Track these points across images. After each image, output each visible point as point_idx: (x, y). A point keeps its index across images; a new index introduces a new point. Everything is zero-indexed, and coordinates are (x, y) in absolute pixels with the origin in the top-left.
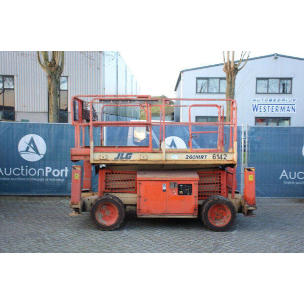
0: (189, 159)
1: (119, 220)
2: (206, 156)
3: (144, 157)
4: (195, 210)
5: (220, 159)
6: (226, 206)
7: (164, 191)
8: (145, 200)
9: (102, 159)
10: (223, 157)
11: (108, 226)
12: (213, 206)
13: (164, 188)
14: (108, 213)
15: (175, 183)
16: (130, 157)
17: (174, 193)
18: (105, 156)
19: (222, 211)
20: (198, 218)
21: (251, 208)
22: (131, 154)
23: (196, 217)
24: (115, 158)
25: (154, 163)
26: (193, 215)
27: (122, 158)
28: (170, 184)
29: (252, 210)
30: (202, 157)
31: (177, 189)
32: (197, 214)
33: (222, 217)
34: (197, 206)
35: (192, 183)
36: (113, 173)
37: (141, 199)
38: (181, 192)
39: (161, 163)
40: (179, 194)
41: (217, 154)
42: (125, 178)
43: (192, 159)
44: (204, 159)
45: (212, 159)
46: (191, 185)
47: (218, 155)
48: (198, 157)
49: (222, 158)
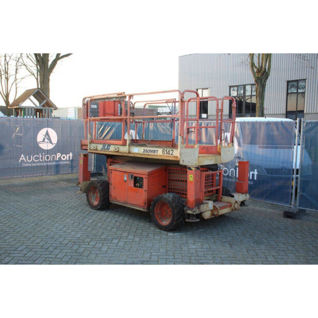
0: (145, 153)
2: (157, 151)
3: (116, 149)
5: (168, 155)
7: (125, 181)
8: (114, 188)
9: (94, 149)
10: (171, 152)
13: (125, 179)
15: (132, 175)
16: (109, 148)
17: (131, 184)
28: (129, 175)
30: (155, 151)
31: (133, 181)
34: (147, 201)
35: (144, 177)
37: (112, 185)
40: (134, 186)
41: (165, 149)
43: (147, 153)
44: (156, 154)
45: (162, 154)
46: (143, 179)
47: (166, 150)
48: (151, 151)
49: (169, 154)
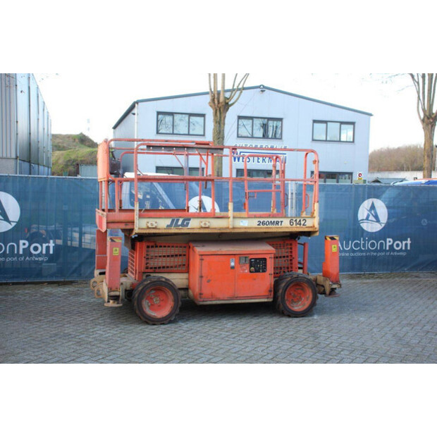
0: (261, 226)
1: (174, 309)
2: (282, 222)
3: (205, 224)
4: (270, 291)
5: (298, 226)
6: (305, 285)
7: (233, 268)
8: (209, 281)
9: (150, 226)
10: (302, 223)
11: (160, 319)
12: (291, 285)
13: (233, 264)
14: (156, 300)
15: (246, 258)
16: (188, 224)
17: (245, 270)
18: (154, 223)
19: (299, 291)
20: (273, 302)
21: (334, 286)
22: (189, 220)
23: (271, 300)
24: (168, 226)
25: (219, 231)
26: (268, 298)
27: (176, 225)
28: (240, 258)
29: (335, 289)
30: (277, 223)
31: (248, 265)
32: (272, 296)
33: (300, 299)
34: (273, 287)
35: (267, 257)
36: (157, 247)
37: (204, 279)
38: (253, 268)
39: (228, 231)
40: (251, 272)
41: (294, 219)
42: (173, 253)
43: (265, 226)
44: (280, 226)
45: (289, 226)
46: (265, 259)
47: (296, 221)
48: (272, 223)
49: (300, 224)
